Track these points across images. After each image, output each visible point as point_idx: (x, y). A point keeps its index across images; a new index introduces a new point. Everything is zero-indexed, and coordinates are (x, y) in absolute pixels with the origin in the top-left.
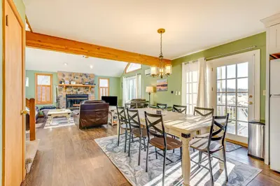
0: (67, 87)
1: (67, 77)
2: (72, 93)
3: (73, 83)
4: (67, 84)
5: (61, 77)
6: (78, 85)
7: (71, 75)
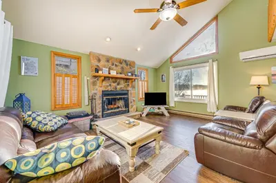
0: (106, 78)
1: (103, 62)
2: (109, 88)
3: (113, 73)
4: (106, 74)
5: (95, 63)
6: (119, 76)
7: (108, 61)
